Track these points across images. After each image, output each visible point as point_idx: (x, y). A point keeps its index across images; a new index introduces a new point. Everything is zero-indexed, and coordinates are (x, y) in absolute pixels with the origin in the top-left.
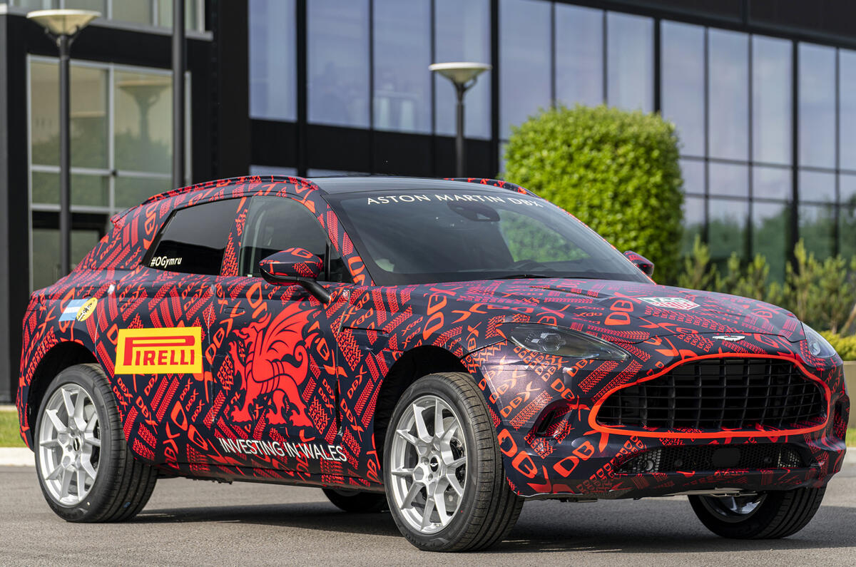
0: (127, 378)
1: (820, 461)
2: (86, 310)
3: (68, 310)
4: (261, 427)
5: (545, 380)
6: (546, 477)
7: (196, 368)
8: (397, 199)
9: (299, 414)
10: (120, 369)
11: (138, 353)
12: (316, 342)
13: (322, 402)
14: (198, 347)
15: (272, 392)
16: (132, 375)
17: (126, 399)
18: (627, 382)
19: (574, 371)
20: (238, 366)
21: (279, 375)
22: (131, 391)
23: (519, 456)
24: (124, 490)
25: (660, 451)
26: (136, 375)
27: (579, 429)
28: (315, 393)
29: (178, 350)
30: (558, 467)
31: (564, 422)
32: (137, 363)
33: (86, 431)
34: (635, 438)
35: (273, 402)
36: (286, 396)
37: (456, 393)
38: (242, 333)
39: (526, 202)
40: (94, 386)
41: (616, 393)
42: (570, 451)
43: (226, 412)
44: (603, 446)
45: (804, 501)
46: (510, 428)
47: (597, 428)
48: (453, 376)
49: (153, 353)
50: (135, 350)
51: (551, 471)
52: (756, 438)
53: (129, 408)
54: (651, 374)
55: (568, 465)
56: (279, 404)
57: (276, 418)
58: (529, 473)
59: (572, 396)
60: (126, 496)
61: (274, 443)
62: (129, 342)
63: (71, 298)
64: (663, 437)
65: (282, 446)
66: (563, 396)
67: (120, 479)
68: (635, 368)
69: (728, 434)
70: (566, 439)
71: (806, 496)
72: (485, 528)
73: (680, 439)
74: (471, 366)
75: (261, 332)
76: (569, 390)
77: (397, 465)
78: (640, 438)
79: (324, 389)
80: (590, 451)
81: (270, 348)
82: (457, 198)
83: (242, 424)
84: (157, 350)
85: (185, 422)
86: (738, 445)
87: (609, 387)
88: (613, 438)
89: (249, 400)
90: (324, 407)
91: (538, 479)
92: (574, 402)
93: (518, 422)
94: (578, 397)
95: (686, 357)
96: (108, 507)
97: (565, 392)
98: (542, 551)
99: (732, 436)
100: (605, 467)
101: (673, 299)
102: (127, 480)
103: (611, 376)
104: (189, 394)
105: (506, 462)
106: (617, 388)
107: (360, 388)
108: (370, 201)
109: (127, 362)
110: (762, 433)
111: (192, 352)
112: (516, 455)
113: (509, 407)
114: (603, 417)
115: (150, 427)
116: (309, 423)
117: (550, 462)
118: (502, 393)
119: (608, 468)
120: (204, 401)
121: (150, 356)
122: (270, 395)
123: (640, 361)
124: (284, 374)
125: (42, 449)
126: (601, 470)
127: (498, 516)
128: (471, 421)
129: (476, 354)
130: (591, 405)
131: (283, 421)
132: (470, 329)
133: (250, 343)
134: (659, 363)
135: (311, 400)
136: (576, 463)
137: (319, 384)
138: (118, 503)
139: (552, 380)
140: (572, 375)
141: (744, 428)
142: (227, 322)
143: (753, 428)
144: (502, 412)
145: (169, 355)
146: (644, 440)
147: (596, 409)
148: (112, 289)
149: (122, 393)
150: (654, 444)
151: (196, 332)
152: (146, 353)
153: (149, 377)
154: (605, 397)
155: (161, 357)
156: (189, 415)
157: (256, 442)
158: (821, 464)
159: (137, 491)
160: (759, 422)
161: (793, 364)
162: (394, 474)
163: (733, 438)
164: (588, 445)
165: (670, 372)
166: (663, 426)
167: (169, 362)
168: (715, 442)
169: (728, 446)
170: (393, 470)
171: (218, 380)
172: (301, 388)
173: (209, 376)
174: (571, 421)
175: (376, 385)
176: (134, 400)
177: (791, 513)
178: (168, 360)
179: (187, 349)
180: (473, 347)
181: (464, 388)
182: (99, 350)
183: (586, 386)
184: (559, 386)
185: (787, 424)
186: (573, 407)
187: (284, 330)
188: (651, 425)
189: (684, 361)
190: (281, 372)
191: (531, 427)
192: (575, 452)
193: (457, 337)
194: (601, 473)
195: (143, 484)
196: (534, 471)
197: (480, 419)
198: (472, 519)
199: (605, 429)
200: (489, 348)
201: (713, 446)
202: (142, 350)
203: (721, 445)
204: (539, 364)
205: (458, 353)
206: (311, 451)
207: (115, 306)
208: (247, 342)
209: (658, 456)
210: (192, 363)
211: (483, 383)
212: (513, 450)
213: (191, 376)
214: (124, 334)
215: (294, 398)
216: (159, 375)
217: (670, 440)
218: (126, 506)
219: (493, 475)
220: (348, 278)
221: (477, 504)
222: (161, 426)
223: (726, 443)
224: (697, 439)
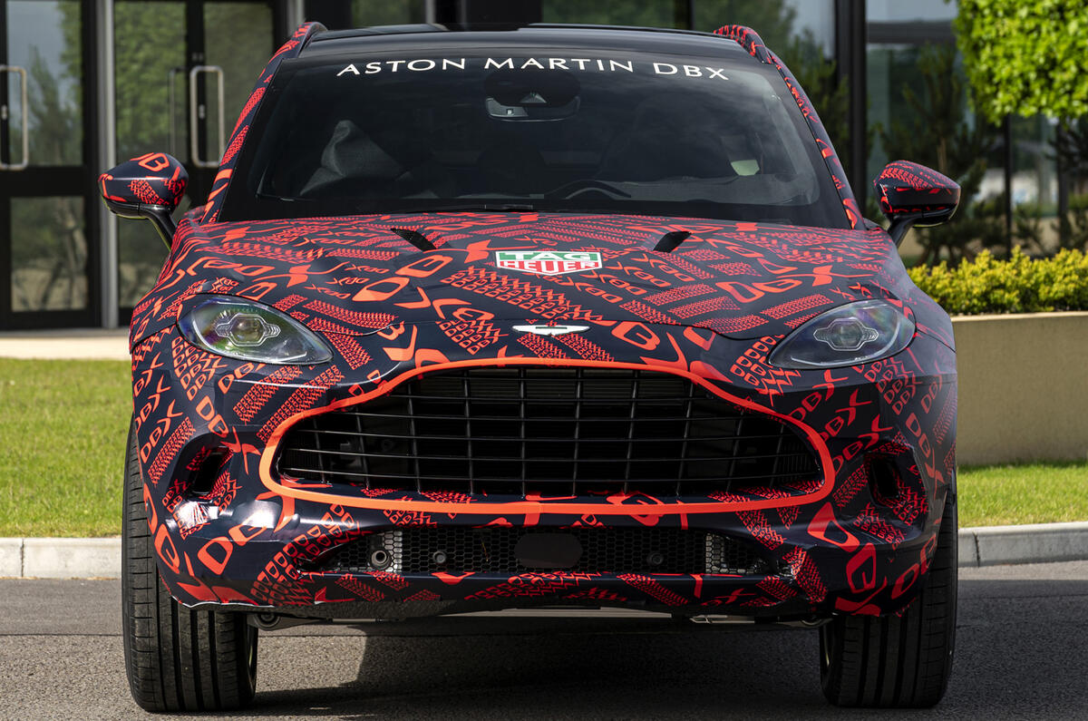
5: (191, 399)
6: (191, 572)
18: (312, 407)
19: (228, 383)
23: (159, 534)
25: (400, 534)
27: (248, 487)
30: (204, 556)
31: (225, 476)
34: (338, 508)
41: (300, 423)
42: (226, 526)
44: (284, 520)
46: (150, 483)
47: (274, 487)
51: (196, 560)
52: (599, 517)
54: (358, 392)
55: (217, 552)
58: (171, 563)
59: (224, 430)
64: (391, 508)
66: (212, 427)
68: (327, 380)
69: (532, 508)
70: (232, 505)
73: (426, 514)
76: (219, 418)
78: (348, 509)
80: (258, 529)
87: (283, 414)
88: (304, 507)
91: (185, 575)
92: (232, 439)
93: (154, 473)
94: (234, 431)
95: (424, 364)
97: (214, 422)
99: (541, 511)
100: (276, 558)
103: (283, 395)
106: (298, 416)
110: (616, 505)
112: (156, 531)
113: (148, 446)
117: (194, 545)
119: (281, 560)
126: (271, 564)
130: (261, 446)
134: (374, 371)
136: (229, 550)
139: (198, 399)
140: (224, 391)
146: (355, 513)
147: (269, 452)
150: (380, 526)
154: (279, 431)
166: (403, 488)
168: (502, 521)
174: (234, 474)
183: (245, 412)
184: (207, 410)
186: (234, 449)
189: (419, 370)
191: (168, 481)
192: (234, 530)
194: (273, 570)
196: (177, 561)
199: (288, 490)
201: (497, 528)
209: (397, 543)
212: (154, 523)
217: (406, 514)
223: (527, 522)
224: (459, 516)
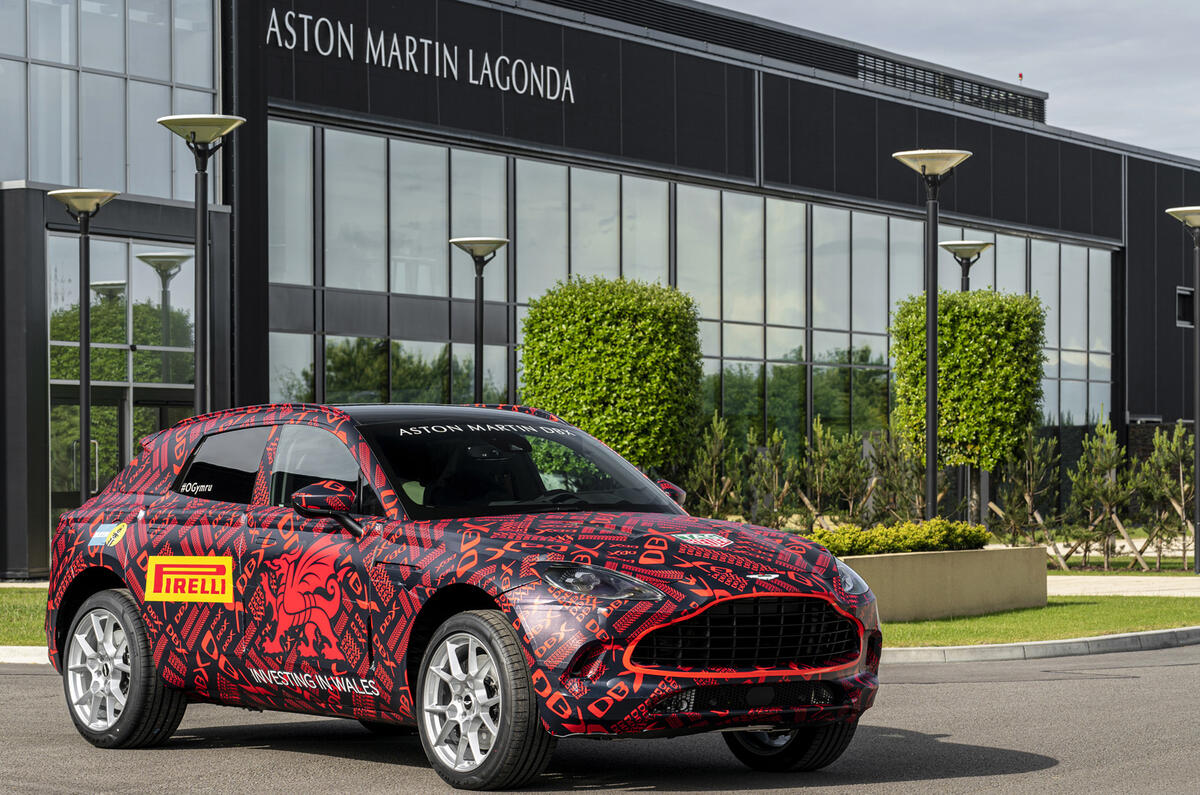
0: (157, 605)
1: (853, 697)
2: (116, 535)
3: (97, 535)
4: (292, 659)
5: (580, 621)
6: (581, 718)
7: (227, 598)
8: (430, 429)
9: (331, 647)
10: (150, 596)
11: (169, 581)
12: (349, 575)
13: (354, 636)
14: (228, 576)
15: (304, 625)
16: (162, 602)
17: (156, 626)
18: (661, 623)
19: (609, 611)
20: (270, 598)
21: (311, 607)
22: (161, 618)
23: (553, 696)
24: (154, 717)
25: (694, 691)
26: (166, 602)
27: (613, 669)
28: (348, 627)
29: (208, 579)
30: (592, 708)
31: (598, 663)
32: (168, 591)
33: (115, 657)
34: (669, 678)
35: (304, 635)
36: (317, 630)
37: (490, 632)
38: (273, 564)
39: (558, 431)
40: (124, 612)
41: (651, 632)
42: (604, 691)
43: (257, 643)
44: (637, 686)
45: (836, 736)
46: (545, 669)
47: (632, 669)
48: (487, 614)
49: (184, 581)
50: (165, 577)
51: (585, 711)
52: (790, 677)
53: (159, 635)
54: (685, 614)
55: (602, 705)
56: (311, 637)
57: (308, 651)
58: (563, 713)
59: (606, 637)
60: (155, 722)
61: (306, 675)
62: (159, 568)
63: (101, 522)
64: (697, 677)
65: (313, 678)
66: (598, 637)
67: (150, 706)
68: (669, 608)
69: (762, 673)
70: (601, 679)
71: (838, 730)
72: (519, 766)
73: (715, 679)
74: (505, 605)
75: (292, 566)
76: (603, 631)
77: (431, 702)
78: (674, 678)
79: (357, 623)
80: (624, 692)
81: (302, 580)
82: (489, 427)
83: (274, 656)
84: (187, 578)
85: (216, 651)
86: (771, 683)
87: (644, 628)
88: (647, 678)
89: (280, 632)
90: (356, 641)
91: (573, 719)
92: (608, 642)
93: (550, 663)
94: (613, 637)
95: (721, 597)
96: (138, 734)
97: (599, 633)
98: (576, 789)
99: (766, 675)
100: (639, 707)
101: (706, 535)
102: (157, 707)
103: (645, 617)
104: (220, 623)
105: (540, 703)
106: (651, 629)
107: (393, 624)
108: (402, 431)
109: (157, 589)
110: (795, 671)
111: (223, 581)
112: (550, 695)
113: (543, 648)
114: (637, 658)
115: (180, 655)
116: (340, 657)
117: (584, 703)
118: (536, 633)
119: (642, 708)
120: (235, 631)
121: (180, 583)
122: (302, 628)
123: (674, 601)
124: (316, 607)
125: (70, 673)
126: (635, 711)
127: (532, 756)
128: (505, 660)
129: (510, 593)
130: (625, 646)
131: (314, 654)
132: (504, 567)
133: (282, 575)
134: (694, 603)
135: (343, 634)
136: (611, 703)
137: (351, 618)
138: (147, 730)
139: (586, 621)
140: (607, 615)
141: (780, 666)
142: (258, 554)
143: (787, 667)
144: (537, 652)
145: (199, 584)
146: (678, 680)
147: (630, 649)
148: (141, 514)
149: (152, 621)
150: (689, 684)
151: (227, 561)
152: (177, 581)
153: (179, 604)
154: (639, 637)
155: (191, 586)
156: (220, 644)
157: (287, 673)
158: (854, 701)
159: (166, 718)
160: (793, 660)
161: (827, 602)
162: (427, 711)
163: (767, 677)
164: (622, 685)
165: (705, 612)
166: (698, 667)
167: (199, 591)
168: (749, 681)
169: (762, 685)
170: (427, 706)
171: (249, 610)
172: (333, 622)
173: (240, 606)
174: (605, 661)
175: (409, 621)
176: (164, 627)
177: (824, 746)
178: (199, 589)
179: (218, 579)
180: (508, 586)
181: (498, 627)
182: (129, 575)
183: (620, 627)
184: (594, 627)
185: (821, 664)
186: (608, 648)
187: (315, 563)
188: (685, 664)
189: (718, 601)
190: (313, 604)
191: (565, 667)
192: (609, 693)
193: (490, 576)
194: (635, 714)
195: (172, 710)
196: (569, 712)
197: (515, 659)
198: (506, 758)
199: (639, 669)
200: (523, 588)
201: (747, 685)
202: (173, 577)
203: (756, 684)
204: (573, 605)
205: (492, 592)
206: (343, 685)
207: (145, 533)
208: (278, 573)
209: (692, 696)
210: (223, 592)
211: (518, 623)
212: (548, 691)
213: (221, 605)
214: (154, 561)
215: (326, 631)
216: (189, 603)
217: (704, 679)
218: (155, 732)
219: (527, 715)
220: (380, 512)
221: (511, 744)
222: (192, 654)
223: (760, 682)
224: (731, 679)
